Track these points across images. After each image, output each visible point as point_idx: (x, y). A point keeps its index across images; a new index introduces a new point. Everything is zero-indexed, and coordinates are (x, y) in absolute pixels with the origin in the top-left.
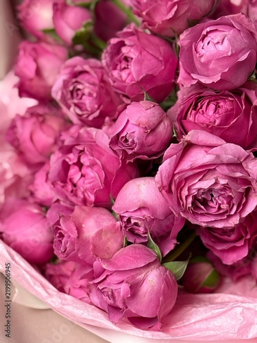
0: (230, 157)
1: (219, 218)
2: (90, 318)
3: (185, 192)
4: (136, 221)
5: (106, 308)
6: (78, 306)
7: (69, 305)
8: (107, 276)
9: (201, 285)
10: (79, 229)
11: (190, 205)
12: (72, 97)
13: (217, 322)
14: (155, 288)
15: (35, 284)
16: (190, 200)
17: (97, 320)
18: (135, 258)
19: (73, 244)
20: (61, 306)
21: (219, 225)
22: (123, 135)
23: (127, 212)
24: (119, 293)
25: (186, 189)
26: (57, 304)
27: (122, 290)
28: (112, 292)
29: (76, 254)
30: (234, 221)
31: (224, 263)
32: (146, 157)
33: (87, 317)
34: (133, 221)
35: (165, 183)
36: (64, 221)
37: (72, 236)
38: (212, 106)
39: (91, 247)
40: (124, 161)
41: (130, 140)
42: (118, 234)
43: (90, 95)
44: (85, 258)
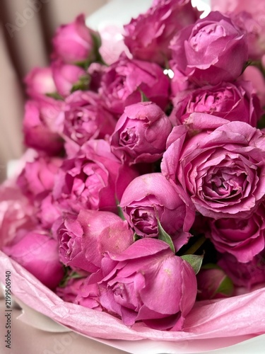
0: (237, 134)
1: (233, 203)
2: (101, 324)
3: (194, 174)
4: (145, 212)
5: (119, 311)
6: (87, 313)
7: (77, 313)
8: (118, 271)
9: (216, 291)
10: (85, 228)
11: (201, 189)
12: (73, 124)
13: (245, 314)
14: (172, 277)
15: (40, 295)
16: (200, 182)
17: (109, 325)
18: (146, 246)
19: (78, 243)
20: (68, 315)
21: (234, 211)
22: (124, 131)
23: (134, 202)
24: (132, 287)
25: (195, 170)
26: (65, 314)
27: (135, 283)
28: (124, 286)
29: (83, 256)
30: (250, 205)
31: (240, 261)
32: (149, 154)
33: (97, 324)
34: (141, 213)
35: (172, 171)
36: (69, 223)
37: (78, 236)
38: (211, 98)
39: (99, 246)
40: (126, 163)
41: (131, 135)
42: (126, 232)
43: (90, 119)
44: (93, 259)
